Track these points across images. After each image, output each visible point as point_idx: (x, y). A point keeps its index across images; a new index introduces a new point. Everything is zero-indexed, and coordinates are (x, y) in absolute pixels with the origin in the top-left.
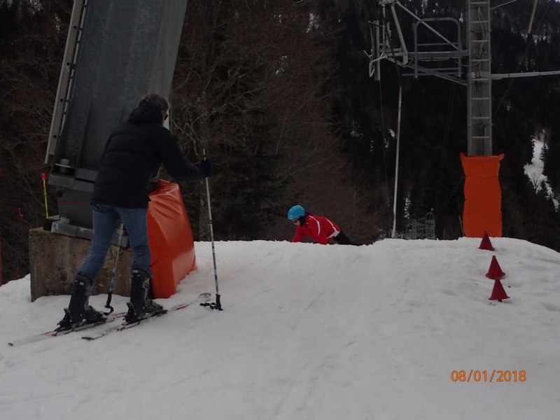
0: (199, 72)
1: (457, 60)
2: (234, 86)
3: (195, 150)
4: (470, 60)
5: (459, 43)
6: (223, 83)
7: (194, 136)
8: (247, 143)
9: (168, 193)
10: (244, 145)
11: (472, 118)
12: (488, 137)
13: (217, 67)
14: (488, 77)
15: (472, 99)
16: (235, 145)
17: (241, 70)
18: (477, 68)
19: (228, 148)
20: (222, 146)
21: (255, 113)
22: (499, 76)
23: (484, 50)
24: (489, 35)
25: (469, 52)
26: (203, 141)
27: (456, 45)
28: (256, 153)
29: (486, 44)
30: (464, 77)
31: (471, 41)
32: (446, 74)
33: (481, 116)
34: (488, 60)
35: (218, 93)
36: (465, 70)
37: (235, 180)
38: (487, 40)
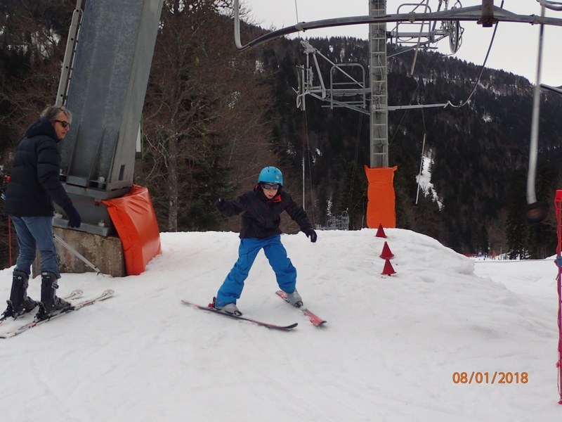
0: (169, 104)
1: (362, 95)
2: (195, 115)
3: (166, 163)
4: (372, 96)
5: (364, 83)
6: (187, 112)
7: (165, 153)
8: (205, 158)
9: (139, 195)
10: (204, 160)
11: (373, 140)
12: (385, 154)
13: (183, 100)
14: (386, 108)
15: (373, 125)
16: (197, 159)
17: (201, 102)
18: (377, 101)
19: (192, 161)
20: (187, 160)
21: (212, 135)
22: (393, 108)
23: (382, 88)
24: (386, 77)
25: (371, 89)
26: (172, 157)
27: (362, 85)
28: (212, 166)
29: (384, 83)
30: (368, 108)
31: (373, 81)
32: (354, 106)
33: (380, 138)
34: (386, 96)
35: (183, 120)
36: (368, 103)
37: (197, 186)
38: (385, 81)
